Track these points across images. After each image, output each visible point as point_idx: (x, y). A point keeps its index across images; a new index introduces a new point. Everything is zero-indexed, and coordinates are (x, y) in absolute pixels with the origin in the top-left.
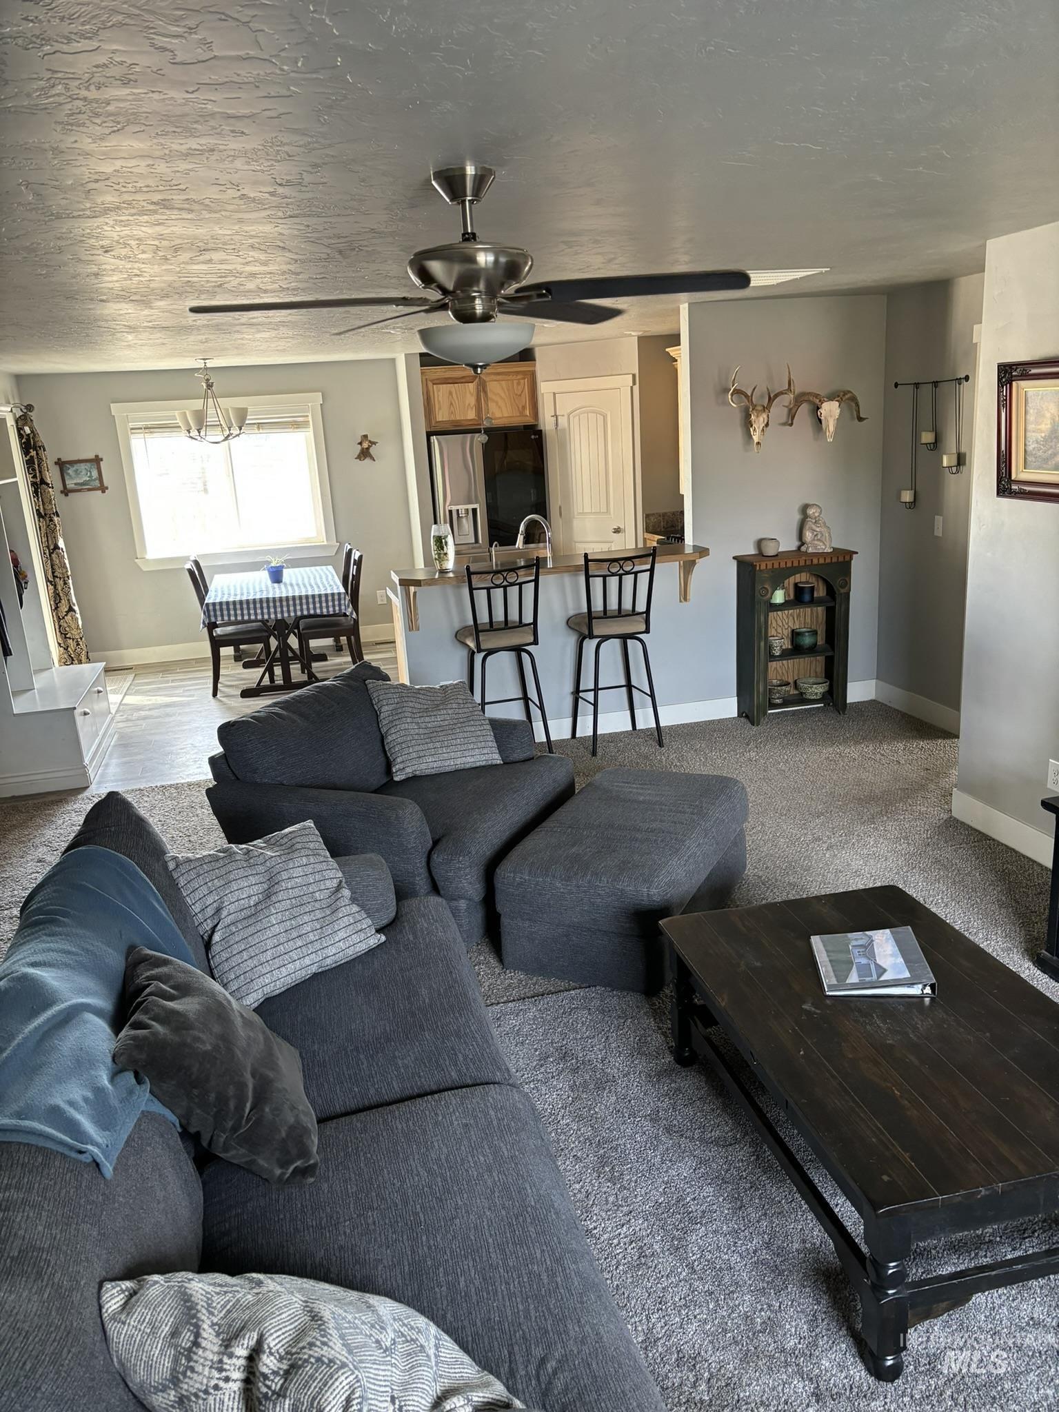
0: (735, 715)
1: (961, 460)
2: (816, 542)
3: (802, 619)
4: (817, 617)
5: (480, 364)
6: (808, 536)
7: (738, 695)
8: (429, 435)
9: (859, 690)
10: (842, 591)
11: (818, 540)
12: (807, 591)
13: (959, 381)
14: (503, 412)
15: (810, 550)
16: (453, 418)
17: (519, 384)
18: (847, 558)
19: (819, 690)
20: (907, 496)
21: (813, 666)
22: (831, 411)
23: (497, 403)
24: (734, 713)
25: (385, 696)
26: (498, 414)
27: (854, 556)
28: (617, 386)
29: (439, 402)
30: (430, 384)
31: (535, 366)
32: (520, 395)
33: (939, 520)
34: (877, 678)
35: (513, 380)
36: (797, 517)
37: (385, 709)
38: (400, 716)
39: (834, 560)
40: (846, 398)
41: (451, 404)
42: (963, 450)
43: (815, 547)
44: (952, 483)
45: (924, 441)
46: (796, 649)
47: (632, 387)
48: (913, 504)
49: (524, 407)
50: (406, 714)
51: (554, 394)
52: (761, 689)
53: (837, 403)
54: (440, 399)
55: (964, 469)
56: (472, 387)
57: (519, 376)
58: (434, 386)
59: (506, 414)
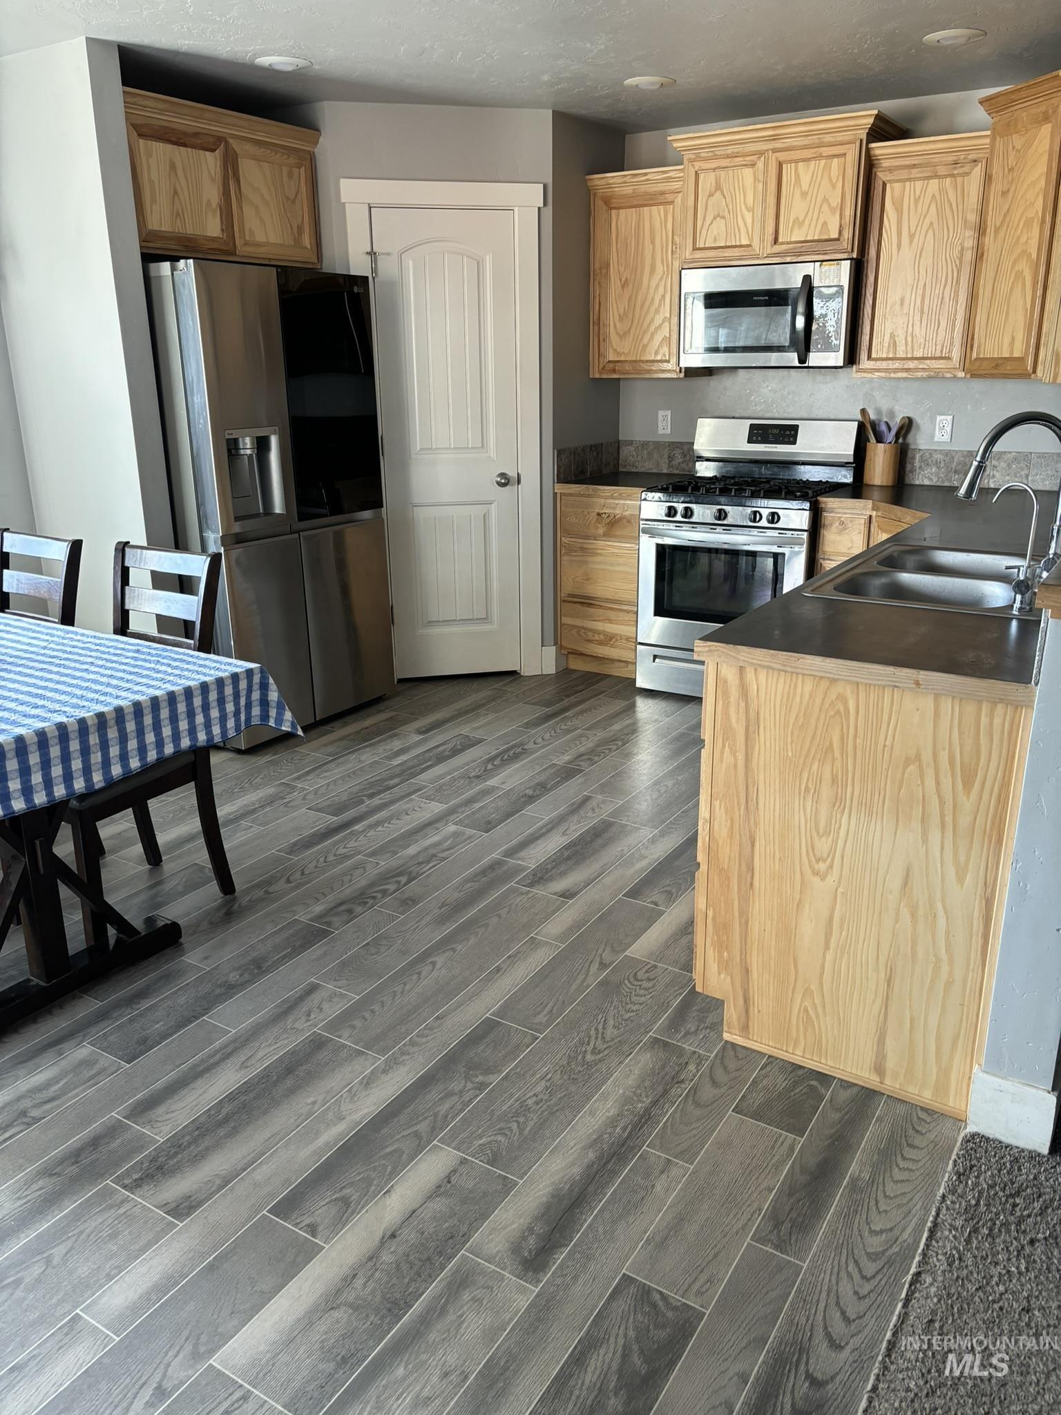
14: (266, 232)
17: (290, 175)
23: (257, 209)
26: (260, 238)
30: (139, 136)
31: (317, 142)
32: (293, 202)
35: (281, 166)
41: (175, 190)
47: (540, 210)
49: (299, 227)
51: (370, 207)
54: (154, 176)
56: (211, 162)
57: (292, 160)
58: (141, 141)
59: (272, 239)
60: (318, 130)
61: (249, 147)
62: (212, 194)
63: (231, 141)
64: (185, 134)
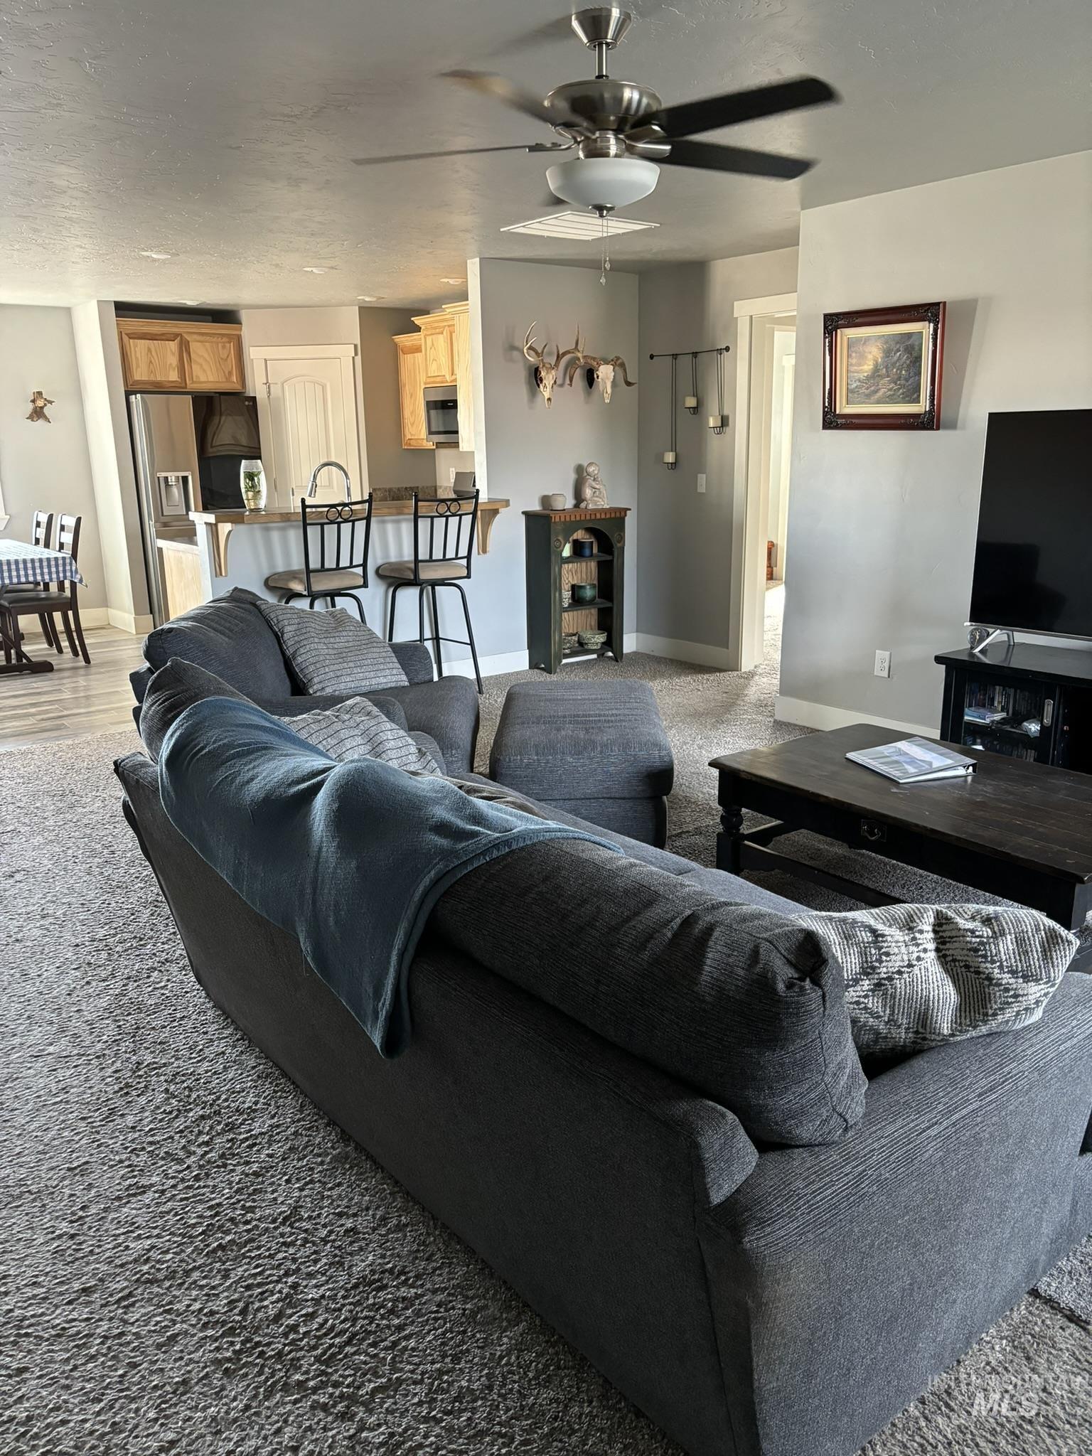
0: (528, 668)
1: (724, 422)
2: (596, 499)
3: (579, 575)
4: (591, 572)
5: (608, 205)
6: (588, 493)
7: (529, 648)
8: (128, 394)
9: (630, 643)
10: (619, 545)
11: (597, 497)
12: (587, 546)
13: (720, 351)
14: (207, 376)
15: (591, 506)
16: (152, 378)
17: (224, 347)
18: (623, 514)
19: (601, 638)
20: (670, 458)
21: (589, 620)
22: (605, 373)
23: (201, 365)
24: (525, 665)
25: (285, 617)
26: (203, 378)
27: (628, 512)
28: (339, 356)
29: (136, 358)
30: (125, 338)
31: (241, 330)
32: (226, 360)
33: (702, 479)
34: (637, 631)
35: (217, 343)
36: (572, 477)
37: (287, 629)
38: (306, 636)
39: (613, 515)
40: (619, 364)
41: (151, 362)
42: (726, 413)
43: (595, 503)
44: (714, 443)
45: (688, 405)
46: (578, 600)
47: (353, 358)
48: (674, 465)
49: (230, 373)
50: (313, 634)
51: (266, 360)
52: (557, 638)
53: (612, 367)
54: (138, 355)
55: (728, 430)
56: (173, 346)
57: (225, 339)
58: (131, 341)
59: (211, 379)
60: (241, 324)
61: (195, 337)
62: (173, 360)
63: (184, 335)
64: (156, 335)
